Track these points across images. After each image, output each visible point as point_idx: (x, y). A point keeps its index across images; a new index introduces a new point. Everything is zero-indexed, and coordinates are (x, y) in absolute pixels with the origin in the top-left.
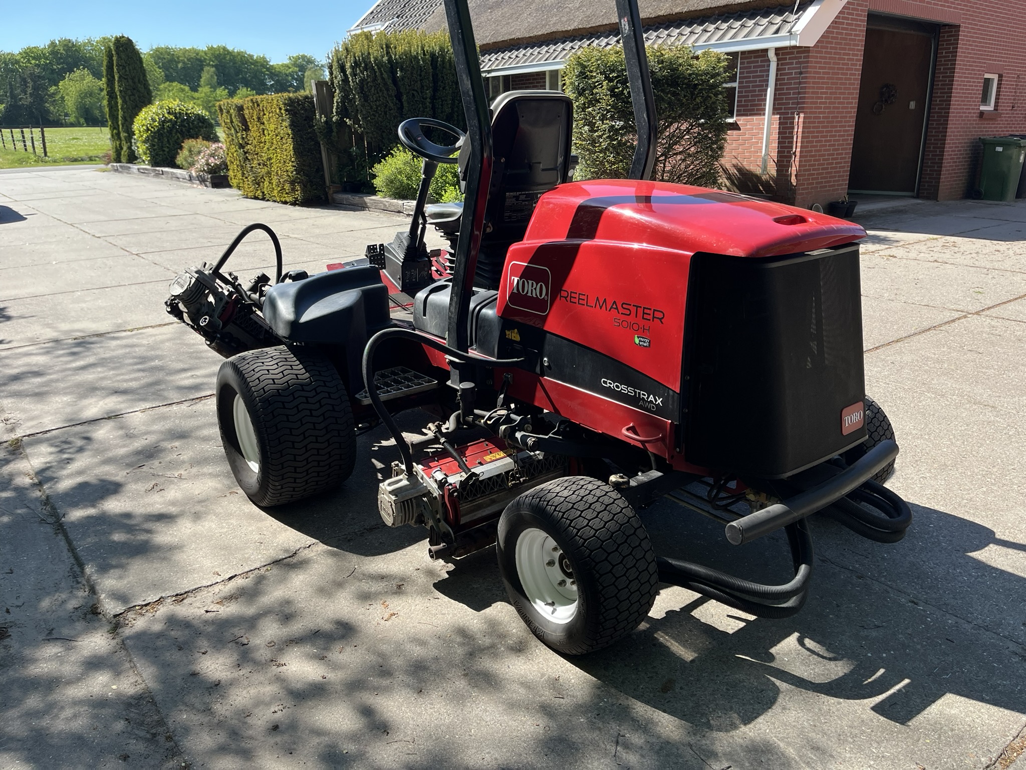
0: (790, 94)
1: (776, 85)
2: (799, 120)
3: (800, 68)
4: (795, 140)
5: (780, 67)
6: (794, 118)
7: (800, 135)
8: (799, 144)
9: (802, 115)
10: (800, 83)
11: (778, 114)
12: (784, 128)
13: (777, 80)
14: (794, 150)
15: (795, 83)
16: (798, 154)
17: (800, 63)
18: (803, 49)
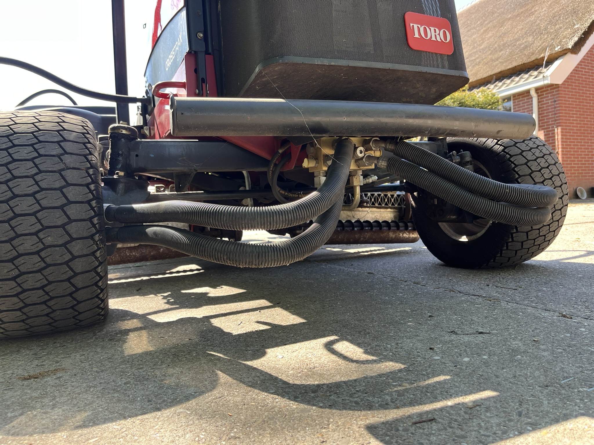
0: (549, 115)
1: (539, 111)
2: (558, 131)
3: (554, 98)
4: (557, 144)
5: (540, 100)
6: (554, 130)
7: (560, 140)
8: (560, 146)
9: (560, 128)
10: (555, 108)
11: (543, 129)
12: (548, 138)
13: (539, 108)
14: (557, 150)
15: (551, 108)
16: (560, 153)
17: (554, 95)
18: (555, 86)
